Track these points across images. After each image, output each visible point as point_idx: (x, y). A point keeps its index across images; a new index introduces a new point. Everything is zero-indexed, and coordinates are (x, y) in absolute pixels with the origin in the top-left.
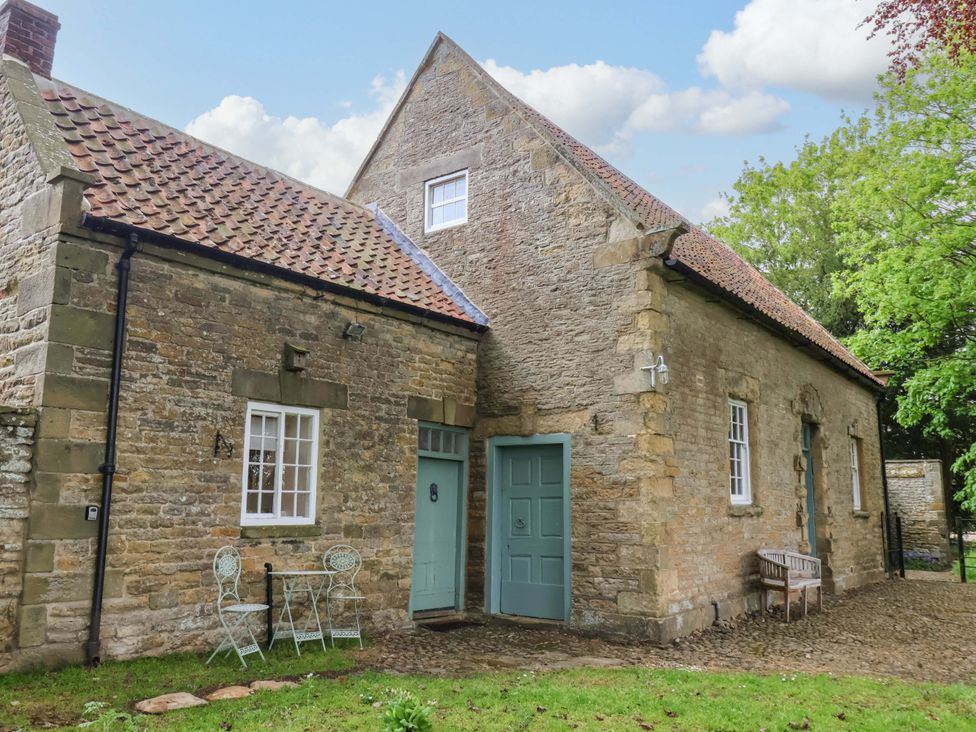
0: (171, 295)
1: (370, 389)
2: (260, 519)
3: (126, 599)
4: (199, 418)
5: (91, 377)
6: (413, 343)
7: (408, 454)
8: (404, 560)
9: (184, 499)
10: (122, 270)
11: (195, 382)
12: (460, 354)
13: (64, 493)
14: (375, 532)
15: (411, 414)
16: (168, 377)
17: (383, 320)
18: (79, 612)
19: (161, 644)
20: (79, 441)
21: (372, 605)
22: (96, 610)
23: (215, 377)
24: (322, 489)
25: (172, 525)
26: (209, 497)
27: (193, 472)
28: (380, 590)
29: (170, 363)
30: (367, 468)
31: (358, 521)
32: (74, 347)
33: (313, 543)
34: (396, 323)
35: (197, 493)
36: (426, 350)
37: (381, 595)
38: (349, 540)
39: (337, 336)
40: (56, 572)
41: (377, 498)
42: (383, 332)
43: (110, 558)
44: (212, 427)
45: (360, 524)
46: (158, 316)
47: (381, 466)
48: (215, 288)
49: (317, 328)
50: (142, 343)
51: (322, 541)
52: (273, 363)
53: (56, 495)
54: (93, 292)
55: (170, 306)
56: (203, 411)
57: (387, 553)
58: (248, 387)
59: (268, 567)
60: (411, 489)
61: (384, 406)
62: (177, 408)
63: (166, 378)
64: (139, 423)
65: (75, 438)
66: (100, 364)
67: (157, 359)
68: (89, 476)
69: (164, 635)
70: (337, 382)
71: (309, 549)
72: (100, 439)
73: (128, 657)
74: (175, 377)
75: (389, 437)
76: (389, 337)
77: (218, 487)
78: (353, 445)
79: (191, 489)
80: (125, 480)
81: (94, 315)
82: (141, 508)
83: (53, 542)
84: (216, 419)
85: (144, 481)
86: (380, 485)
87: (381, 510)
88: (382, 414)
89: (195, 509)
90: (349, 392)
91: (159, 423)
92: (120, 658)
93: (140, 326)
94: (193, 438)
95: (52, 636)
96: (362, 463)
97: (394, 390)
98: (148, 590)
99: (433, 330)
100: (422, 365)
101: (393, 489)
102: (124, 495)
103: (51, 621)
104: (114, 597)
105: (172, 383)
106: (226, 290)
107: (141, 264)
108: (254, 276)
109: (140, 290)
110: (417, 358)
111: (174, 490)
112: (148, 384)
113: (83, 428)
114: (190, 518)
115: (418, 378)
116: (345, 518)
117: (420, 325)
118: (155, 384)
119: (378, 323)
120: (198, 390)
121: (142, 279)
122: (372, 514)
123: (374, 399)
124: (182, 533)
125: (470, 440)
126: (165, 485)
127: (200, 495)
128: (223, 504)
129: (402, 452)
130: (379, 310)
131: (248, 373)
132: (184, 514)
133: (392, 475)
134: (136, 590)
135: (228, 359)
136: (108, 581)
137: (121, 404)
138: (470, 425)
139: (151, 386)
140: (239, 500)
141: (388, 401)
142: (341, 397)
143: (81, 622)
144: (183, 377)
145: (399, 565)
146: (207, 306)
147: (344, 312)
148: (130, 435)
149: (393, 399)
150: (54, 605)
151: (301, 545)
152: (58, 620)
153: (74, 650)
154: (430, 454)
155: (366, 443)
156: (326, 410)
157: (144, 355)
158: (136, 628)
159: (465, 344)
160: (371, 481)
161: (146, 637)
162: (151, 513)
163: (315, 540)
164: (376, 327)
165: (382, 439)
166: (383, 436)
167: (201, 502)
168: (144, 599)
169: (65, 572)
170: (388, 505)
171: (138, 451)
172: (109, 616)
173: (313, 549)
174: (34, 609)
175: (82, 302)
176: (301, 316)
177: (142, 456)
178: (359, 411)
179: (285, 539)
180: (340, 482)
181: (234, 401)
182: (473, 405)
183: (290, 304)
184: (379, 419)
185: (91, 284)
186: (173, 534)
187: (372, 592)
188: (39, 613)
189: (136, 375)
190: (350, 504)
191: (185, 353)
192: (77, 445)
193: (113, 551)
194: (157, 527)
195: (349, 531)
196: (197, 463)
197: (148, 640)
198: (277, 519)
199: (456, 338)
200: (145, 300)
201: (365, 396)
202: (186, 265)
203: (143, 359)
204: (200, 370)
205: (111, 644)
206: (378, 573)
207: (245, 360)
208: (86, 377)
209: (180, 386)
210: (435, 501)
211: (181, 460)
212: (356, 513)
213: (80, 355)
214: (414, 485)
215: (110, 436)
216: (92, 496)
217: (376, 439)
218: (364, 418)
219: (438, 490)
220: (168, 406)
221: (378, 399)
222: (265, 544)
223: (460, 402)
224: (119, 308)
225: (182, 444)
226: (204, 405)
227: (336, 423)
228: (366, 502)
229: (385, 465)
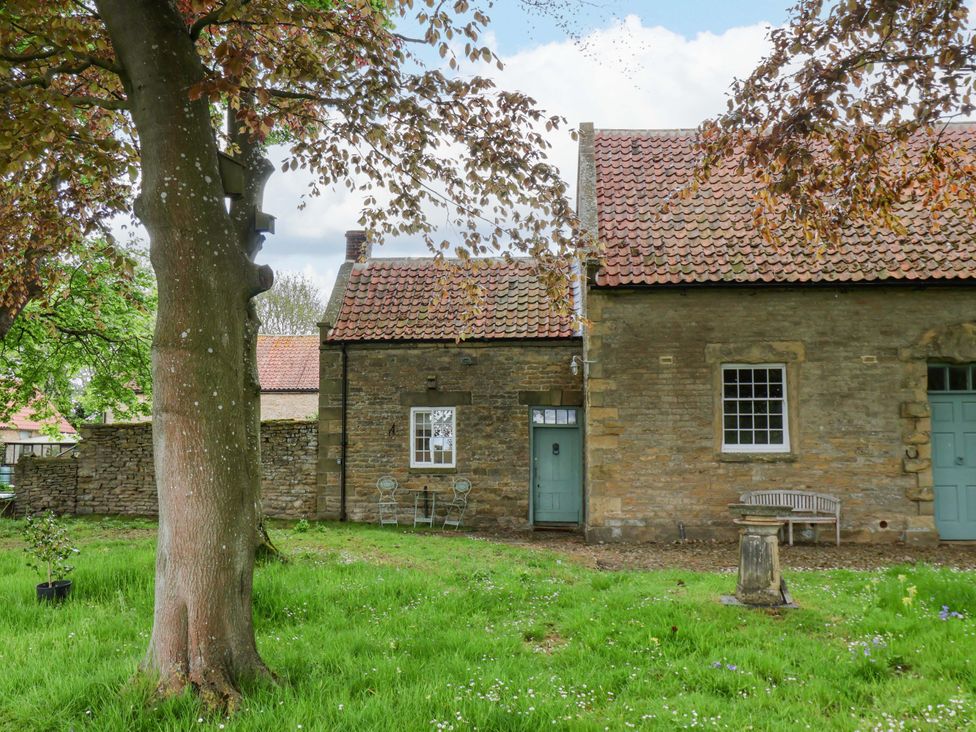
0: (368, 364)
1: (489, 391)
2: (423, 465)
3: (356, 497)
4: (384, 418)
5: (336, 406)
6: (522, 358)
7: (520, 426)
8: (520, 489)
9: (379, 455)
10: (345, 359)
11: (381, 402)
12: (565, 358)
13: (329, 454)
14: (495, 472)
15: (522, 402)
17: (495, 349)
18: (338, 500)
19: (373, 518)
21: (496, 513)
22: (344, 500)
23: (391, 398)
24: (457, 449)
25: (374, 467)
26: (391, 454)
27: (383, 443)
28: (503, 505)
29: (369, 395)
30: (488, 436)
31: (483, 466)
32: (329, 395)
34: (507, 349)
35: (385, 452)
36: (533, 360)
37: (504, 508)
38: (477, 476)
39: (463, 365)
40: (328, 484)
41: (498, 453)
42: (497, 356)
43: (348, 480)
44: (391, 422)
45: (485, 468)
46: (362, 375)
47: (499, 435)
48: (389, 356)
49: (449, 363)
50: (356, 388)
51: (458, 476)
52: (422, 387)
53: (325, 454)
54: (336, 371)
55: (368, 369)
56: (385, 415)
57: (507, 484)
58: (409, 401)
59: (426, 488)
60: (524, 447)
61: (499, 400)
62: (373, 415)
63: (367, 402)
64: (357, 423)
65: (331, 431)
66: (338, 400)
67: (363, 394)
68: (339, 447)
69: (375, 514)
70: (464, 391)
71: (450, 480)
72: (340, 431)
73: (359, 521)
74: (371, 401)
75: (504, 418)
76: (502, 359)
77: (396, 450)
78: (477, 424)
79: (382, 450)
80: (353, 448)
81: (336, 380)
82: (360, 459)
83: (326, 472)
84: (393, 418)
85: (361, 448)
86: (499, 446)
87: (499, 460)
88: (498, 404)
89: (385, 460)
90: (473, 395)
91: (366, 422)
92: (356, 521)
93: (355, 381)
94: (382, 428)
95: (329, 509)
96: (484, 434)
97: (508, 389)
99: (539, 347)
100: (530, 371)
101: (509, 448)
102: (353, 454)
103: (327, 503)
104: (351, 496)
105: (370, 404)
106: (394, 356)
107: (353, 353)
108: (407, 345)
109: (354, 365)
110: (526, 367)
111: (374, 451)
112: (360, 405)
113: (334, 428)
114: (382, 464)
115: (527, 379)
116: (474, 465)
117: (527, 347)
118: (363, 405)
119: (492, 352)
120: (383, 405)
121: (355, 360)
122: (493, 462)
123: (492, 397)
124: (379, 471)
126: (370, 449)
127: (386, 454)
128: (399, 457)
129: (515, 425)
130: (490, 345)
131: (408, 394)
132: (380, 462)
133: (508, 440)
134: (362, 494)
135: (397, 388)
136: (347, 489)
137: (348, 416)
138: (579, 404)
139: (361, 407)
140: (409, 455)
141: (502, 397)
142: (467, 398)
143: (339, 504)
144: (376, 400)
145: (517, 492)
146: (385, 365)
147: (467, 351)
148: (353, 429)
149: (506, 395)
150: (328, 497)
151: (445, 478)
152: (330, 503)
153: (337, 515)
155: (487, 422)
156: (458, 407)
157: (356, 393)
158: (362, 509)
159: (570, 350)
160: (492, 444)
161: (366, 514)
162: (364, 461)
163: (454, 476)
164: (491, 355)
165: (498, 419)
166: (500, 417)
167: (387, 456)
168: (364, 498)
169: (331, 484)
170: (505, 457)
171: (358, 435)
172: (350, 503)
173: (453, 480)
174: (321, 498)
175: (331, 376)
176: (439, 359)
177: (359, 437)
178: (481, 405)
179: (435, 475)
180: (469, 445)
181: (402, 408)
182: (580, 390)
183: (430, 355)
184: (497, 408)
185: (333, 367)
186: (375, 471)
187: (497, 505)
188: (323, 499)
189: (355, 403)
190: (476, 457)
191: (376, 389)
192: (332, 434)
193: (350, 477)
194: (367, 467)
195: (476, 471)
198: (432, 465)
200: (356, 369)
201: (484, 396)
202: (373, 349)
203: (357, 395)
204: (383, 396)
205: (351, 515)
206: (500, 496)
207: (407, 387)
208: (334, 406)
209: (374, 404)
210: (557, 454)
211: (377, 438)
212: (481, 462)
213: (331, 398)
214: (527, 445)
215: (345, 430)
216: (340, 454)
217: (495, 419)
218: (484, 408)
219: (561, 448)
220: (370, 414)
221: (496, 396)
222: (424, 477)
223: (567, 390)
224: (345, 375)
225: (377, 430)
226: (387, 412)
227: (464, 413)
228: (489, 455)
229: (502, 434)
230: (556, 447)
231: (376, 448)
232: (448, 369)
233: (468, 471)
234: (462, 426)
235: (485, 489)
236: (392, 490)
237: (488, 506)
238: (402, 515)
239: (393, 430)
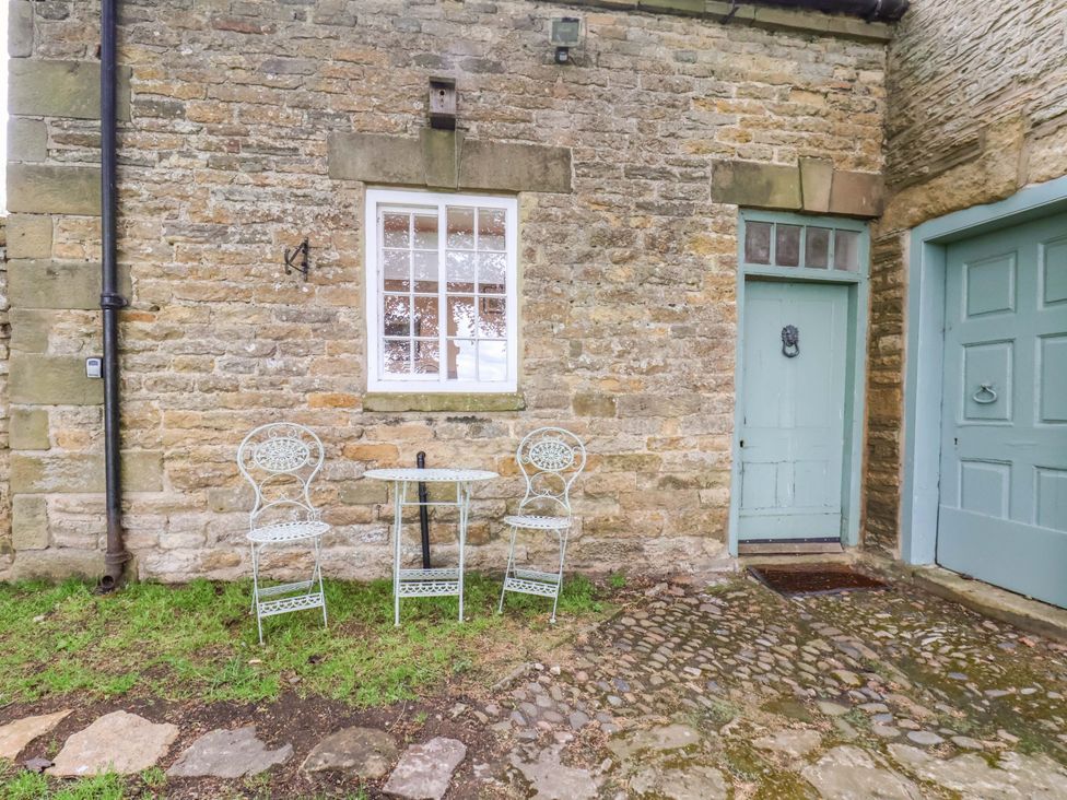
0: (204, 21)
1: (624, 154)
2: (412, 382)
3: (169, 495)
4: (268, 218)
5: (77, 164)
6: (721, 60)
7: (715, 269)
8: (710, 457)
9: (252, 348)
11: (256, 161)
12: (842, 73)
13: (55, 339)
14: (642, 406)
15: (722, 195)
16: (208, 155)
17: (647, 21)
18: (94, 509)
19: (235, 564)
20: (68, 262)
21: (641, 529)
22: (117, 507)
23: (296, 149)
25: (236, 388)
26: (297, 345)
27: (267, 305)
28: (659, 505)
29: (211, 132)
30: (623, 296)
31: (605, 388)
32: (47, 120)
33: (511, 423)
35: (277, 339)
36: (754, 70)
37: (662, 512)
38: (586, 419)
39: (543, 60)
40: (55, 451)
42: (650, 43)
43: (131, 435)
44: (294, 232)
45: (610, 394)
46: (180, 57)
47: (651, 292)
49: (499, 49)
50: (157, 103)
51: (526, 419)
52: (407, 120)
54: (72, 33)
55: (203, 38)
56: (275, 208)
57: (673, 443)
58: (360, 164)
59: (421, 462)
60: (724, 333)
61: (655, 184)
62: (228, 204)
63: (204, 157)
64: (164, 230)
65: (61, 257)
66: (88, 143)
67: (185, 126)
68: (92, 314)
69: (241, 551)
70: (547, 144)
71: (505, 432)
73: (182, 577)
74: (219, 154)
75: (669, 240)
76: (663, 53)
77: (315, 330)
78: (588, 256)
79: (265, 332)
80: (151, 319)
81: (74, 68)
82: (181, 361)
83: (44, 408)
84: (302, 218)
85: (182, 322)
86: (653, 325)
87: (652, 370)
88: (653, 197)
89: (274, 364)
90: (573, 161)
91: (201, 230)
92: (169, 578)
93: (152, 76)
94: (263, 252)
95: (58, 538)
96: (607, 288)
97: (681, 151)
98: (204, 485)
99: (772, 28)
100: (746, 102)
102: (150, 342)
103: (55, 518)
104: (147, 490)
105: (215, 164)
109: (149, 19)
110: (733, 89)
111: (235, 335)
112: (175, 168)
113: (71, 244)
114: (266, 378)
115: (737, 126)
116: (577, 383)
118: (186, 168)
120: (265, 174)
122: (636, 377)
124: (255, 401)
125: (872, 241)
126: (218, 326)
127: (280, 343)
128: (326, 357)
129: (700, 265)
131: (358, 138)
132: (256, 372)
133: (678, 308)
136: (133, 467)
137: (129, 203)
138: (871, 212)
139: (180, 172)
140: (362, 351)
141: (664, 174)
142: (557, 171)
143: (101, 523)
144: (233, 151)
145: (702, 465)
146: (272, 30)
148: (150, 250)
149: (676, 170)
150: (56, 496)
151: (486, 425)
152: (65, 517)
153: (93, 560)
154: (772, 269)
155: (618, 252)
156: (527, 196)
157: (161, 122)
158: (191, 537)
159: (855, 53)
160: (631, 319)
161: (208, 551)
162: (197, 369)
163: (513, 418)
164: (630, 37)
165: (652, 244)
166: (654, 239)
167: (284, 353)
168: (202, 495)
169: (67, 451)
170: (670, 361)
171: (168, 275)
172: (144, 517)
173: (512, 433)
174: (27, 500)
175: (53, 49)
176: (463, 30)
177: (176, 282)
178: (599, 195)
179: (452, 415)
180: (561, 321)
181: (334, 188)
182: (877, 172)
184: (647, 207)
185: (68, 20)
186: (238, 402)
187: (642, 506)
188: (34, 506)
189: (153, 156)
190: (585, 358)
191: (236, 113)
192: (64, 268)
194: (209, 390)
195: (583, 405)
196: (270, 291)
197: (211, 555)
198: (438, 382)
199: (832, 43)
200: (157, 34)
201: (610, 167)
203: (162, 130)
204: (265, 139)
205: (152, 557)
206: (652, 476)
207: (352, 118)
208: (67, 164)
209: (230, 167)
210: (791, 356)
211: (244, 287)
212: (599, 374)
213: (56, 131)
214: (732, 327)
215: (114, 253)
216: (97, 342)
217: (640, 244)
218: (609, 206)
219: (801, 337)
220: (212, 202)
221: (643, 172)
222: (415, 422)
223: (842, 167)
224: (111, 51)
225: (243, 262)
226: (280, 198)
227: (547, 218)
228: (621, 355)
229: (661, 291)
230: (790, 338)
231: (240, 323)
232: (496, 68)
233: (558, 403)
234: (541, 259)
235: (611, 459)
236: (306, 469)
237: (616, 510)
238: (342, 550)
239: (301, 258)
